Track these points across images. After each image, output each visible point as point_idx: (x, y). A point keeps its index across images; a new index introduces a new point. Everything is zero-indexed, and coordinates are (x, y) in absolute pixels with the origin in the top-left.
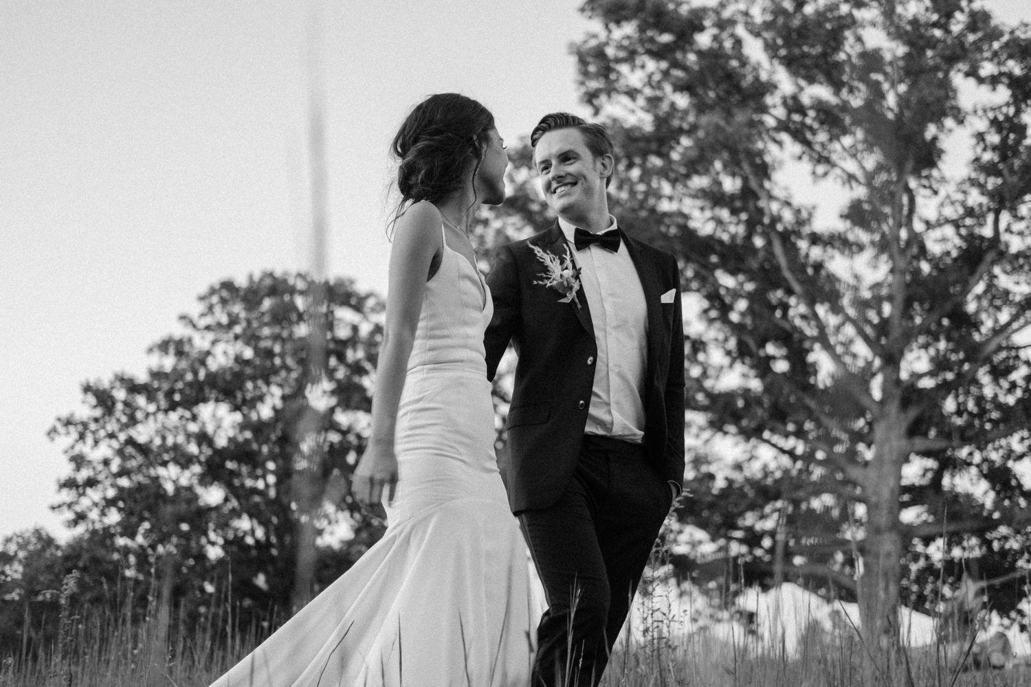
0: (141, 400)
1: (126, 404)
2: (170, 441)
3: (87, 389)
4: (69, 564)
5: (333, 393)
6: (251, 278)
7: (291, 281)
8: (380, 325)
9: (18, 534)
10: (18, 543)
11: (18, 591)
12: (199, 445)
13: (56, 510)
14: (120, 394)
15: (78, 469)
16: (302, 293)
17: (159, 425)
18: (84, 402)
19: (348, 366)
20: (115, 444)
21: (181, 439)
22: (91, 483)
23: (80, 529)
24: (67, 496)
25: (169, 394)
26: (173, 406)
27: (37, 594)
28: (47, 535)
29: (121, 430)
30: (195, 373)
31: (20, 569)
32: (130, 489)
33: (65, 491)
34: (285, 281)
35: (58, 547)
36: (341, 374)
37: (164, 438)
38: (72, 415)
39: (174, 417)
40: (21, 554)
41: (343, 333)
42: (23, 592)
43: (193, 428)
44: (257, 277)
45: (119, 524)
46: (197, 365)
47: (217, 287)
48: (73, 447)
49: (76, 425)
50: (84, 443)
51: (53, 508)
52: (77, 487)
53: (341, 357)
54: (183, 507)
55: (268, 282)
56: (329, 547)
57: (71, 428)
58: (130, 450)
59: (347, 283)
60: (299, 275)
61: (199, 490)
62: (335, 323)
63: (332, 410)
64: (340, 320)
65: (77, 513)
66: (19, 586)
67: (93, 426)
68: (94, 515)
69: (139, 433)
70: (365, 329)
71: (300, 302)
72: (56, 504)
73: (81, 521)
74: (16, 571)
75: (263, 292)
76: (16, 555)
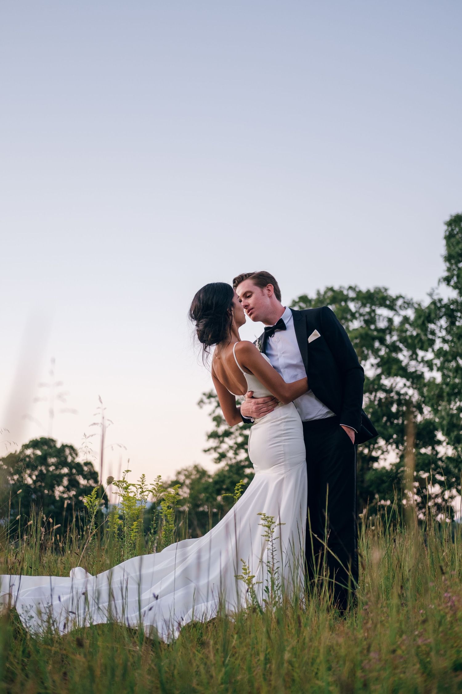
4: (218, 487)
5: (378, 365)
6: (318, 293)
7: (345, 292)
8: (408, 316)
9: (185, 468)
10: (185, 475)
11: (187, 505)
13: (208, 452)
15: (218, 425)
16: (353, 300)
19: (387, 346)
22: (227, 434)
23: (223, 464)
24: (213, 443)
27: (198, 506)
28: (202, 469)
31: (187, 490)
33: (212, 440)
34: (341, 292)
35: (209, 476)
36: (383, 352)
38: (212, 391)
40: (188, 482)
41: (382, 324)
42: (190, 505)
44: (322, 292)
47: (297, 300)
48: (214, 412)
49: (213, 397)
51: (205, 451)
52: (219, 437)
53: (382, 341)
55: (330, 294)
56: (384, 468)
57: (212, 399)
59: (383, 290)
60: (350, 288)
62: (377, 317)
63: (379, 377)
64: (380, 316)
65: (219, 453)
66: (189, 502)
68: (230, 454)
70: (397, 320)
71: (352, 306)
72: (207, 448)
73: (223, 459)
74: (185, 493)
75: (328, 301)
76: (184, 482)
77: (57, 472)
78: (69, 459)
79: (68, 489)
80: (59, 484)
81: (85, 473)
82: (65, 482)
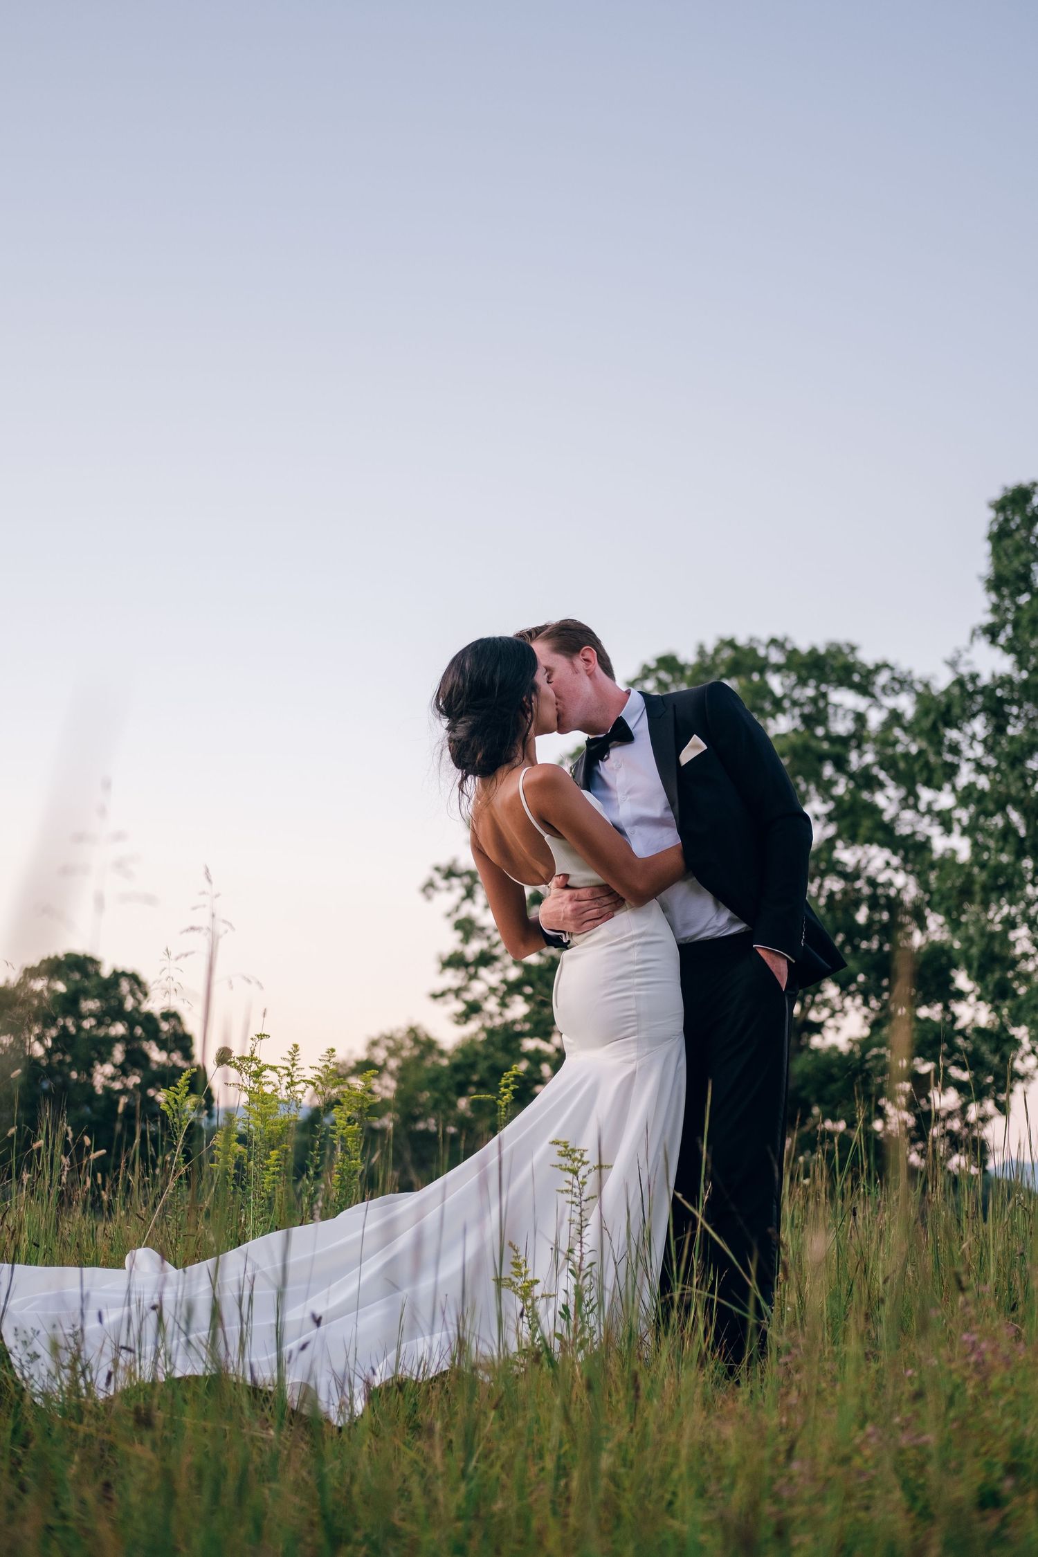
4: (460, 1077)
5: (830, 818)
6: (701, 652)
7: (762, 652)
8: (899, 711)
9: (388, 1033)
10: (388, 1049)
11: (390, 1115)
13: (440, 1000)
15: (466, 940)
16: (778, 669)
19: (851, 776)
22: (486, 959)
23: (473, 1027)
24: (453, 978)
27: (415, 1119)
28: (427, 1036)
31: (392, 1084)
32: (539, 967)
33: (450, 972)
34: (753, 651)
35: (442, 1053)
36: (841, 788)
38: (455, 862)
40: (393, 1064)
41: (842, 726)
42: (397, 1117)
44: (710, 649)
45: (526, 1018)
47: (653, 665)
48: (457, 908)
49: (458, 876)
50: (474, 902)
51: (435, 996)
52: (467, 965)
53: (841, 764)
55: (727, 654)
56: (834, 1048)
57: (455, 881)
59: (846, 650)
60: (773, 642)
62: (831, 710)
63: (830, 844)
64: (836, 706)
65: (466, 1002)
66: (395, 1110)
68: (491, 1005)
70: (876, 718)
71: (776, 683)
72: (438, 991)
73: (474, 1016)
74: (387, 1088)
75: (722, 670)
76: (385, 1064)
77: (101, 1032)
78: (129, 1004)
79: (123, 1070)
80: (104, 1058)
81: (164, 1037)
82: (118, 1054)
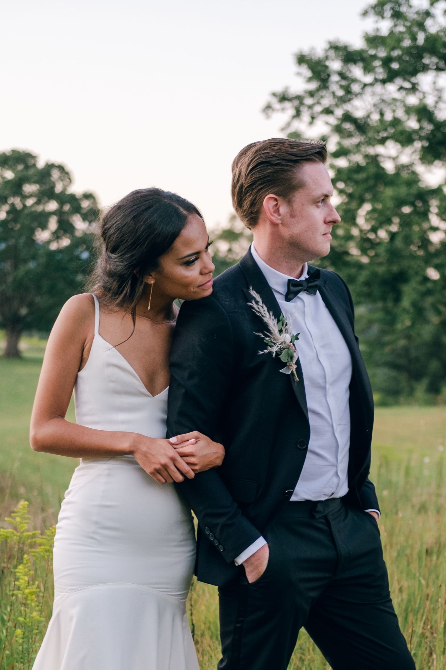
0: (357, 71)
1: (342, 75)
2: (389, 117)
3: (302, 59)
12: (419, 121)
14: (335, 65)
17: (376, 99)
18: (299, 74)
20: (333, 120)
21: (400, 114)
25: (387, 62)
26: (391, 77)
29: (337, 105)
30: (414, 38)
32: (348, 170)
37: (382, 114)
38: (287, 88)
39: (392, 89)
43: (413, 100)
46: (415, 29)
48: (289, 124)
49: (290, 100)
54: (403, 191)
57: (287, 104)
58: (348, 126)
61: (420, 169)
67: (309, 101)
69: (357, 109)
77: (40, 208)
78: (59, 188)
79: (56, 236)
80: (44, 226)
81: (84, 211)
82: (53, 224)
